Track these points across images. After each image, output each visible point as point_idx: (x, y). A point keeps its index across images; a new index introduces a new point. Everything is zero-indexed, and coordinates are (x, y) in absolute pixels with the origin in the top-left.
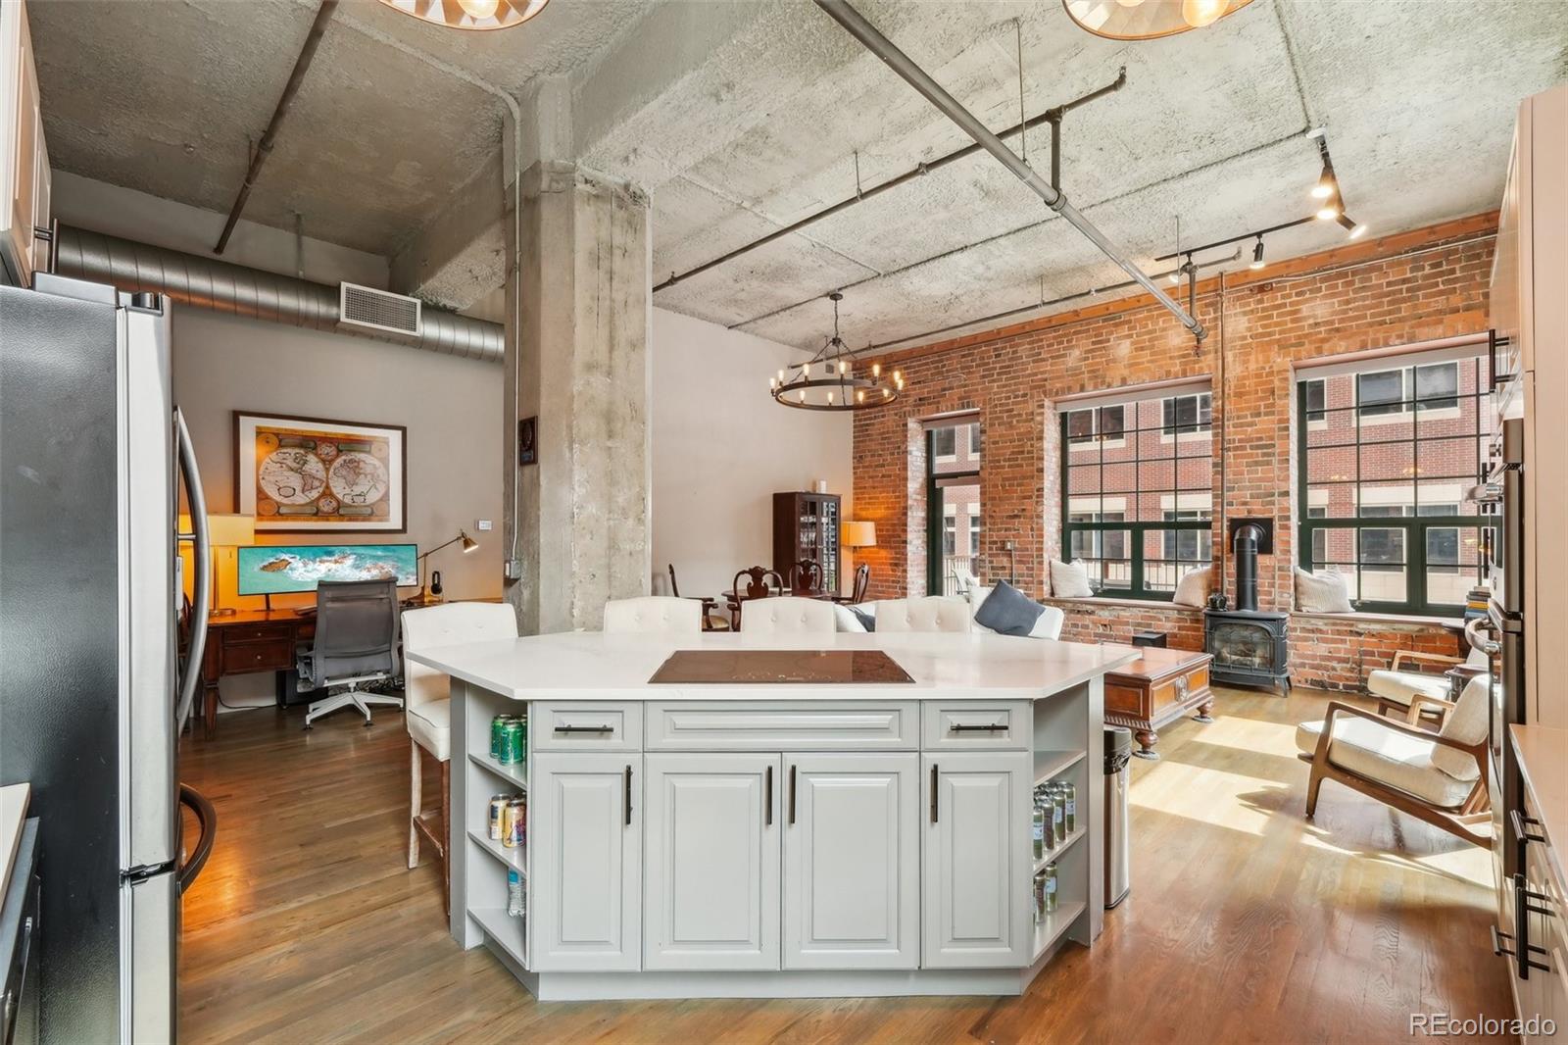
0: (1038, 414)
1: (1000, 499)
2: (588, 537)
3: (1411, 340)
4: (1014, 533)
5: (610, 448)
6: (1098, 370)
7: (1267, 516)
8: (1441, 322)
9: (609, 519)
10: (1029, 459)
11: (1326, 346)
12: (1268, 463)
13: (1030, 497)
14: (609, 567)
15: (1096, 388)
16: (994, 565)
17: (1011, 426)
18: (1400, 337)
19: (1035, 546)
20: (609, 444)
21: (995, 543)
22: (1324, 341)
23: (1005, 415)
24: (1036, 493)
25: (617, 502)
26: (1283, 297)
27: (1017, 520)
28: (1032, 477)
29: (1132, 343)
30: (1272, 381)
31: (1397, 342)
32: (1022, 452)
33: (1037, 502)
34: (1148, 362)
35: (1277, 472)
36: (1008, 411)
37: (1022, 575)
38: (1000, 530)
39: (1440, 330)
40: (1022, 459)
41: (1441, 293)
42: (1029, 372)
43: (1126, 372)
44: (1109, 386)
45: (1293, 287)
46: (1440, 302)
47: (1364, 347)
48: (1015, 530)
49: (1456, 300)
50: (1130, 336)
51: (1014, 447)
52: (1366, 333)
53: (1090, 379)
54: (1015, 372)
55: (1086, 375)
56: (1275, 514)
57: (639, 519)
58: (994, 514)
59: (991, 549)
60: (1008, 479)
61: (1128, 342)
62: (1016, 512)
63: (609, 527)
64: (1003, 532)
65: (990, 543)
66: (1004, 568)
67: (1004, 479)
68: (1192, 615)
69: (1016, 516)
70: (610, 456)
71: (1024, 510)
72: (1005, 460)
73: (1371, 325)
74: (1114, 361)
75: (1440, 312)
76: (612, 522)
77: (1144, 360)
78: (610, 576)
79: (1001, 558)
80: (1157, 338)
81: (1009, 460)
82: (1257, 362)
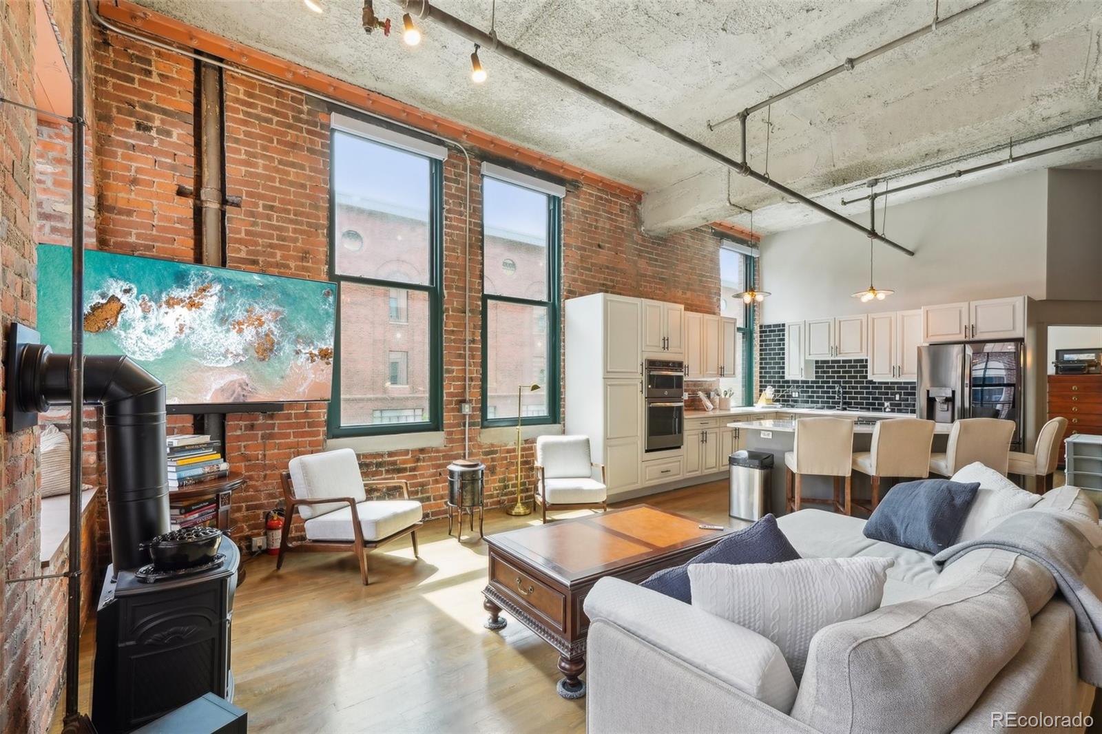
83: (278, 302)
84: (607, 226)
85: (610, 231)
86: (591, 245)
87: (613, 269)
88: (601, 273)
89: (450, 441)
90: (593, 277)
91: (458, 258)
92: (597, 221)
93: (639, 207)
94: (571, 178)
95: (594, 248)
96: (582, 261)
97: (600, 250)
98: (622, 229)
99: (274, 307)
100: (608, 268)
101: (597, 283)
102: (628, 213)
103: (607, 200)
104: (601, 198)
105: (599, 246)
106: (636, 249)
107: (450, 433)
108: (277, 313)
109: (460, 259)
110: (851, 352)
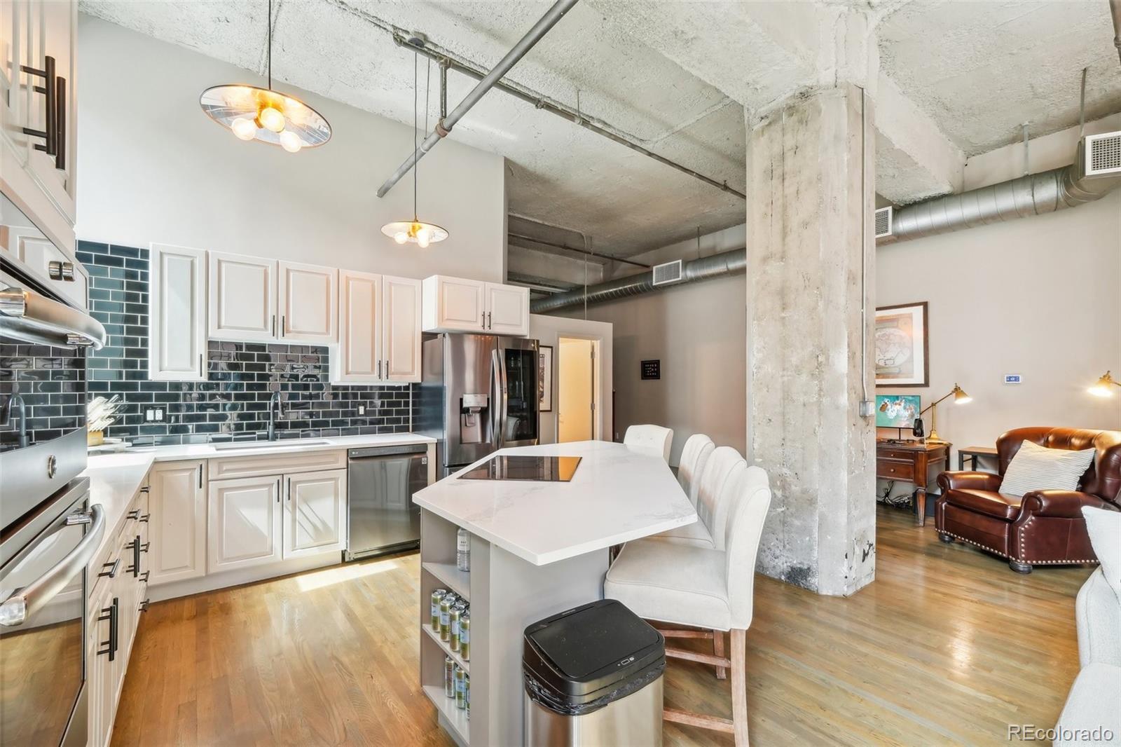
2: (765, 390)
5: (784, 318)
9: (783, 376)
14: (784, 415)
20: (783, 315)
25: (791, 361)
57: (812, 375)
63: (783, 382)
70: (784, 325)
76: (786, 379)
78: (784, 423)
110: (304, 332)
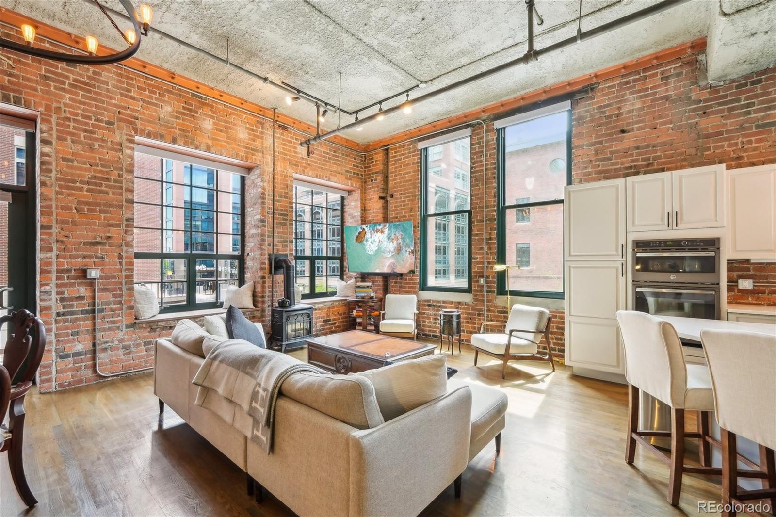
0: (128, 148)
1: (74, 223)
3: (329, 180)
4: (96, 260)
6: (188, 132)
7: (285, 253)
8: (336, 176)
10: (115, 187)
11: (306, 171)
12: (285, 224)
13: (118, 226)
15: (186, 144)
16: (66, 295)
17: (91, 148)
18: (326, 177)
19: (124, 273)
21: (69, 271)
22: (305, 168)
23: (82, 134)
24: (125, 222)
26: (291, 137)
27: (100, 247)
28: (121, 207)
29: (214, 124)
30: (287, 181)
31: (326, 179)
32: (108, 180)
33: (126, 232)
34: (224, 142)
35: (289, 230)
36: (86, 131)
37: (108, 303)
38: (71, 257)
39: (335, 179)
40: (107, 186)
41: (336, 164)
42: (114, 102)
43: (210, 143)
44: (197, 148)
45: (295, 134)
46: (335, 168)
47: (316, 177)
48: (97, 257)
49: (339, 170)
50: (213, 118)
51: (95, 171)
52: (318, 171)
53: (181, 135)
54: (96, 93)
55: (177, 131)
56: (288, 252)
58: (65, 239)
59: (58, 278)
60: (87, 203)
61: (211, 121)
62: (99, 239)
64: (79, 260)
65: (58, 271)
66: (81, 298)
67: (79, 202)
68: (251, 314)
69: (98, 243)
71: (109, 237)
72: (81, 182)
73: (319, 167)
74: (200, 129)
75: (336, 172)
77: (221, 139)
79: (77, 287)
80: (230, 128)
81: (88, 183)
82: (281, 167)
83: (402, 231)
84: (638, 105)
85: (642, 109)
86: (611, 134)
87: (648, 146)
88: (626, 157)
89: (476, 300)
90: (613, 164)
91: (479, 189)
92: (619, 108)
93: (701, 57)
94: (581, 86)
95: (615, 136)
96: (596, 154)
97: (625, 134)
98: (667, 98)
99: (401, 233)
100: (638, 148)
101: (620, 168)
102: (678, 75)
103: (635, 81)
104: (627, 83)
105: (623, 131)
106: (695, 110)
107: (475, 295)
108: (402, 235)
109: (481, 189)
